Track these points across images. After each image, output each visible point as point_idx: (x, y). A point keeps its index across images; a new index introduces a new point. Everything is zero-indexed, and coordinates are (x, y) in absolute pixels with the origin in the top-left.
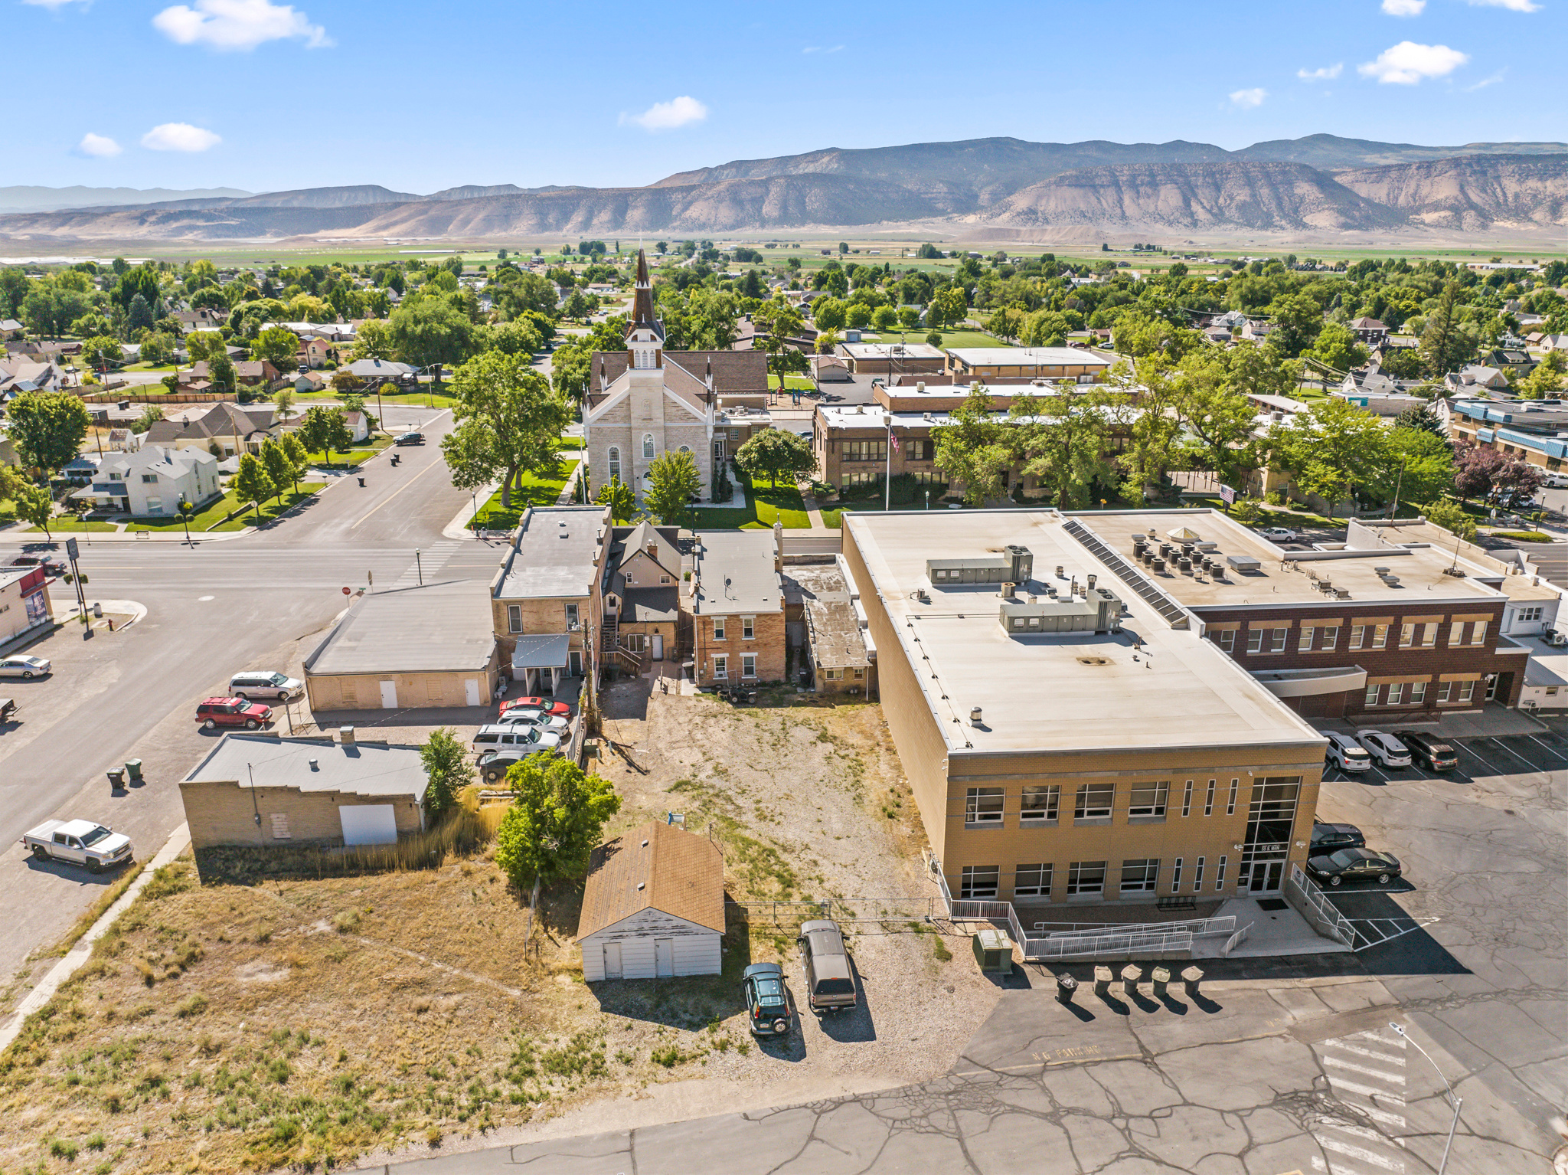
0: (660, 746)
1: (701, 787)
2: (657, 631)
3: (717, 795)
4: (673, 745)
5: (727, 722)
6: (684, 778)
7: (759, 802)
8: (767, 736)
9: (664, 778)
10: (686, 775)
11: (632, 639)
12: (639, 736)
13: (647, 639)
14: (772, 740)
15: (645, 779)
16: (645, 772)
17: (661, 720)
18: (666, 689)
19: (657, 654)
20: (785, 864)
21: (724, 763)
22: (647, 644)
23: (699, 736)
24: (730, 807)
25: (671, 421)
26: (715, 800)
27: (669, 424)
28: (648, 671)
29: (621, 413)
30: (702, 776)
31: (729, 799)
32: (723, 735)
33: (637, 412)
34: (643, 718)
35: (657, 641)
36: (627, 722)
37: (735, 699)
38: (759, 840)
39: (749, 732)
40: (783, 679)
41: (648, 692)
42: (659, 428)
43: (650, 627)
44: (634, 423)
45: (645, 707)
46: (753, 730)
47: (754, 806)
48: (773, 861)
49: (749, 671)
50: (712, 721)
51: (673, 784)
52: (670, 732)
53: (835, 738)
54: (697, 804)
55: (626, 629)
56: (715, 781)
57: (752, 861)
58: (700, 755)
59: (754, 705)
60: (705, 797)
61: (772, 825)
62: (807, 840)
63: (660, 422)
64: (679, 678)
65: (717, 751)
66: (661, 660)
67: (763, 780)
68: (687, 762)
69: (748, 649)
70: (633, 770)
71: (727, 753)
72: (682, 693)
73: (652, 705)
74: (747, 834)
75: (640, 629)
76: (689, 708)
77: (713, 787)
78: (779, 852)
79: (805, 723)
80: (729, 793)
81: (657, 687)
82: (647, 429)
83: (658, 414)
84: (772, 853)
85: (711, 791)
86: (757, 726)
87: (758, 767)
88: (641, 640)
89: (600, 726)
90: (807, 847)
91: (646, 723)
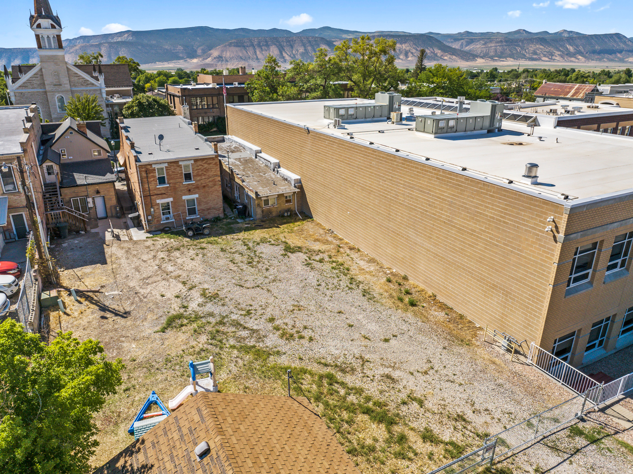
0: (132, 284)
1: (197, 318)
2: (98, 192)
3: (221, 323)
4: (145, 281)
5: (192, 252)
6: (173, 313)
7: (272, 320)
8: (237, 257)
9: (150, 316)
10: (175, 308)
11: (76, 202)
12: (104, 280)
13: (90, 200)
14: (245, 259)
15: (128, 322)
16: (125, 315)
17: (123, 261)
18: (118, 237)
19: (101, 212)
20: (359, 391)
21: (211, 289)
22: (91, 205)
23: (170, 268)
24: (244, 333)
25: (75, 86)
26: (221, 328)
27: (74, 89)
28: (96, 226)
29: (36, 82)
30: (193, 306)
31: (237, 324)
32: (194, 263)
33: (49, 80)
34: (104, 262)
35: (99, 201)
36: (88, 269)
37: (190, 233)
38: (303, 365)
39: (218, 257)
40: (222, 216)
41: (103, 241)
42: (67, 91)
43: (91, 189)
44: (48, 88)
45: (103, 253)
46: (221, 254)
47: (270, 326)
48: (342, 392)
49: (192, 211)
50: (177, 254)
51: (164, 321)
52: (137, 269)
53: (299, 248)
54: (203, 338)
55: (67, 193)
56: (210, 307)
57: (318, 399)
58: (181, 286)
59: (209, 235)
60: (209, 328)
61: (305, 342)
62: (357, 352)
63: (68, 87)
64: (127, 228)
65: (196, 279)
66: (106, 217)
67: (262, 297)
68: (168, 295)
69: (190, 192)
70: (108, 315)
71: (207, 278)
72: (135, 238)
73: (108, 251)
74: (284, 361)
75: (81, 191)
76: (148, 247)
77: (211, 315)
78: (339, 376)
79: (263, 241)
80: (234, 317)
81: (108, 236)
82: (59, 92)
83: (65, 80)
84: (331, 379)
85: (212, 320)
86: (222, 250)
87: (248, 285)
88: (84, 202)
89: (58, 277)
90: (364, 361)
91: (109, 267)
